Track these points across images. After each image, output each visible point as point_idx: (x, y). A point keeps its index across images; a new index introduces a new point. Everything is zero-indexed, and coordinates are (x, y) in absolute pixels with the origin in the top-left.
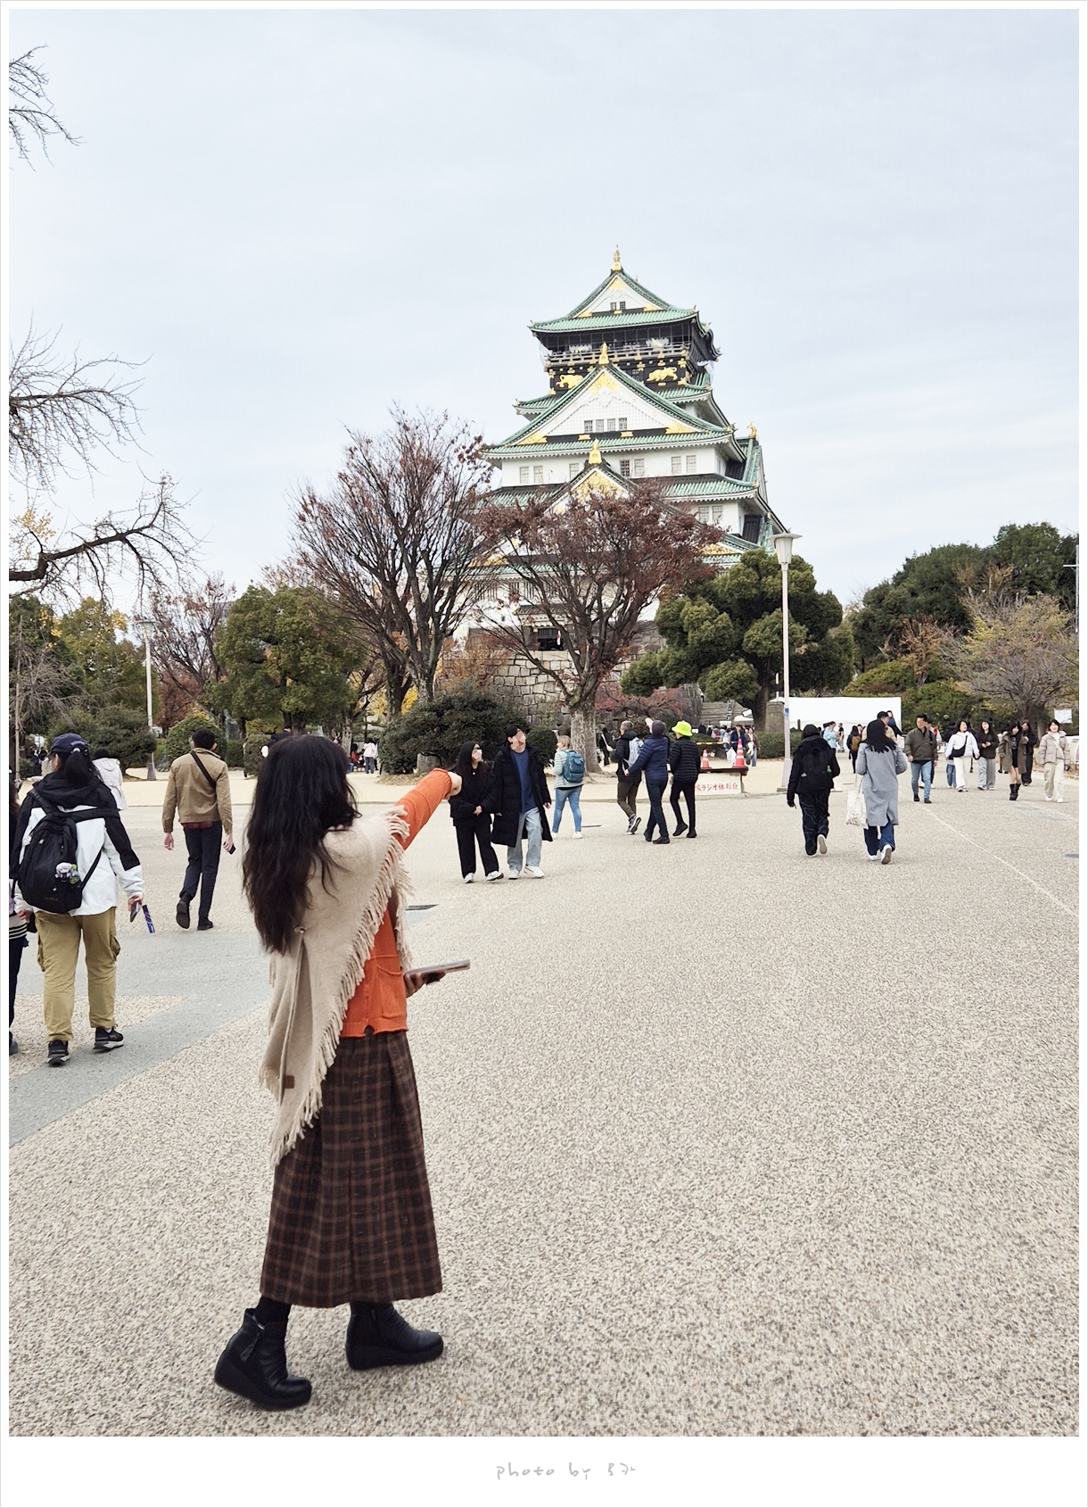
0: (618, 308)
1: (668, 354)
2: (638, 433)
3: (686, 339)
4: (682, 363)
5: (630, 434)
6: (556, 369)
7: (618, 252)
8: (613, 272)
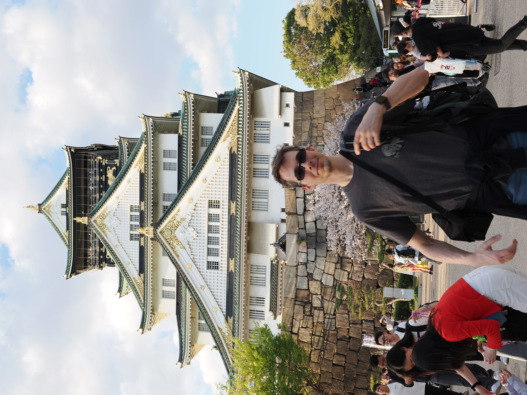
0: (65, 210)
1: (97, 172)
2: (142, 198)
3: (86, 157)
4: (105, 162)
5: (143, 203)
6: (101, 261)
7: (29, 207)
8: (40, 211)
